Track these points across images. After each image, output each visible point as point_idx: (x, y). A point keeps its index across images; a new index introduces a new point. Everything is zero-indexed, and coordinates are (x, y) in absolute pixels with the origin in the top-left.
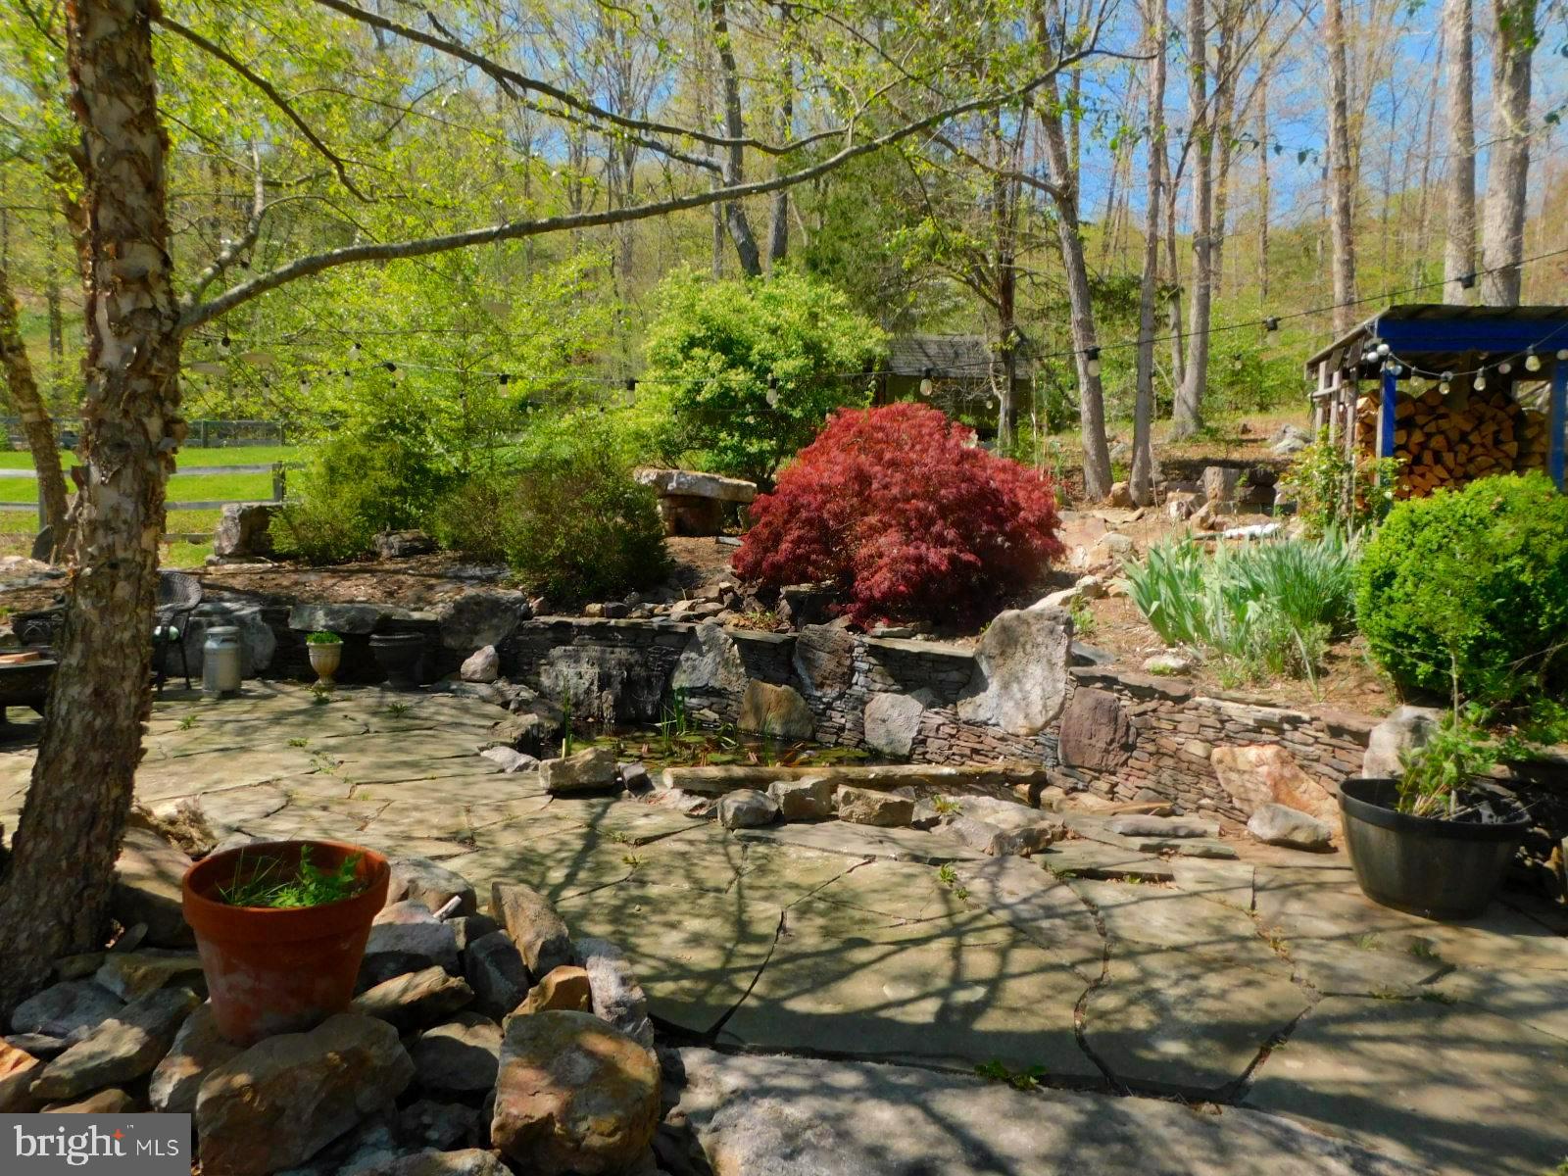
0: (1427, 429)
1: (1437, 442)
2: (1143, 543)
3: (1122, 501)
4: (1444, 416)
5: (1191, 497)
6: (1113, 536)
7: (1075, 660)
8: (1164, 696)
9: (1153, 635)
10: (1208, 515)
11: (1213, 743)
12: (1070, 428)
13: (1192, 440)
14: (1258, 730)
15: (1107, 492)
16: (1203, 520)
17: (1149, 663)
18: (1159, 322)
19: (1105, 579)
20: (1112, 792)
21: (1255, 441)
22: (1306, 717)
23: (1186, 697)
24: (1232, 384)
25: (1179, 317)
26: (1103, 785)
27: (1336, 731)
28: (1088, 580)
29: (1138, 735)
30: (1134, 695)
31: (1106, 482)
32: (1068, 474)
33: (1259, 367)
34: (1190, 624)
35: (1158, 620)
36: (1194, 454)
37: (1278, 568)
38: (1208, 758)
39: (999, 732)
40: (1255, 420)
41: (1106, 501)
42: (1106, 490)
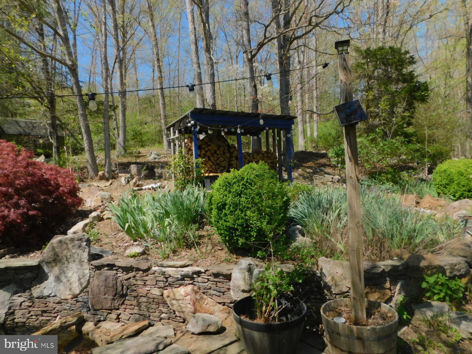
0: (206, 149)
1: (209, 154)
2: (114, 194)
3: (102, 178)
4: (209, 145)
5: (129, 175)
6: (103, 193)
7: (94, 257)
8: (138, 269)
9: (127, 238)
10: (136, 181)
11: (164, 288)
12: (81, 153)
13: (124, 156)
14: (183, 279)
15: (97, 175)
16: (135, 183)
17: (128, 252)
18: (110, 117)
19: (102, 212)
20: (118, 319)
21: (143, 156)
22: (203, 270)
23: (149, 269)
24: (133, 139)
25: (116, 117)
26: (113, 316)
27: (216, 275)
28: (94, 214)
29: (128, 289)
30: (124, 271)
31: (96, 171)
32: (82, 169)
33: (141, 134)
34: (142, 231)
35: (129, 232)
36: (125, 160)
37: (174, 204)
38: (162, 295)
39: (57, 299)
40: (141, 150)
41: (96, 178)
42: (97, 174)
